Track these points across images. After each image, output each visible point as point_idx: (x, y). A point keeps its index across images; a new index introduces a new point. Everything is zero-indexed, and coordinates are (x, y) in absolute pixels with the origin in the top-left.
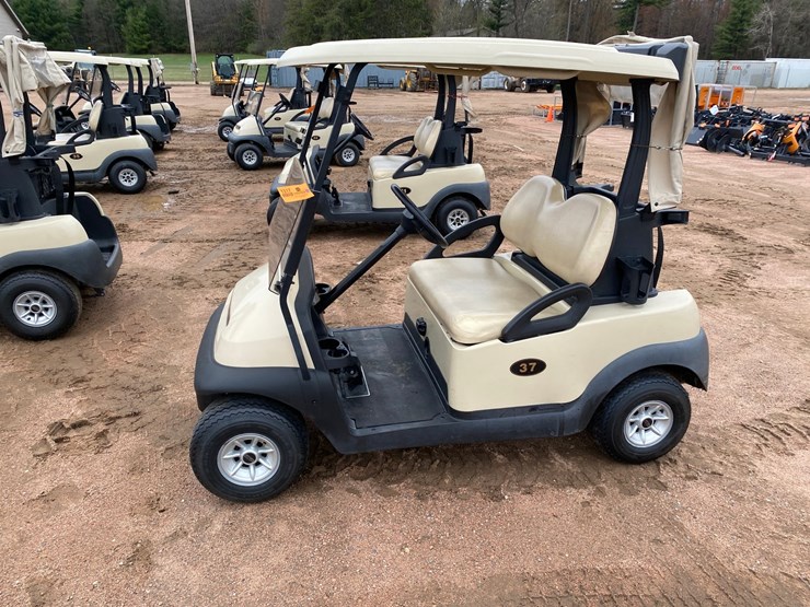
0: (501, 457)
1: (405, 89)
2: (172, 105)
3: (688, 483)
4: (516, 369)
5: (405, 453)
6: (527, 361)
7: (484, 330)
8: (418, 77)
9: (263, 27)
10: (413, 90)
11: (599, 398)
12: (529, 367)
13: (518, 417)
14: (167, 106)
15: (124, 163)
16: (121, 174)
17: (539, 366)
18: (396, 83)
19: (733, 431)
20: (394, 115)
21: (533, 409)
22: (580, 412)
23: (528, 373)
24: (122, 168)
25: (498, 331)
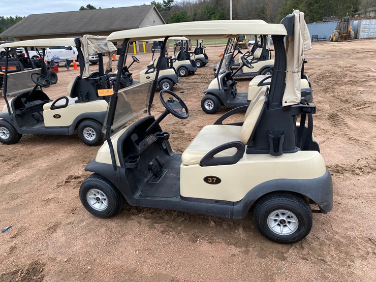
0: (213, 223)
1: (332, 41)
2: (205, 55)
3: (301, 261)
4: (207, 179)
5: (172, 212)
6: (212, 177)
7: (193, 159)
8: (339, 34)
9: (269, 17)
10: (336, 41)
11: (250, 202)
12: (213, 180)
13: (209, 204)
14: (202, 56)
15: (165, 80)
16: (164, 85)
17: (218, 181)
18: (328, 38)
19: (360, 240)
20: (314, 54)
21: (217, 201)
22: (241, 208)
23: (212, 183)
24: (164, 82)
25: (199, 160)
